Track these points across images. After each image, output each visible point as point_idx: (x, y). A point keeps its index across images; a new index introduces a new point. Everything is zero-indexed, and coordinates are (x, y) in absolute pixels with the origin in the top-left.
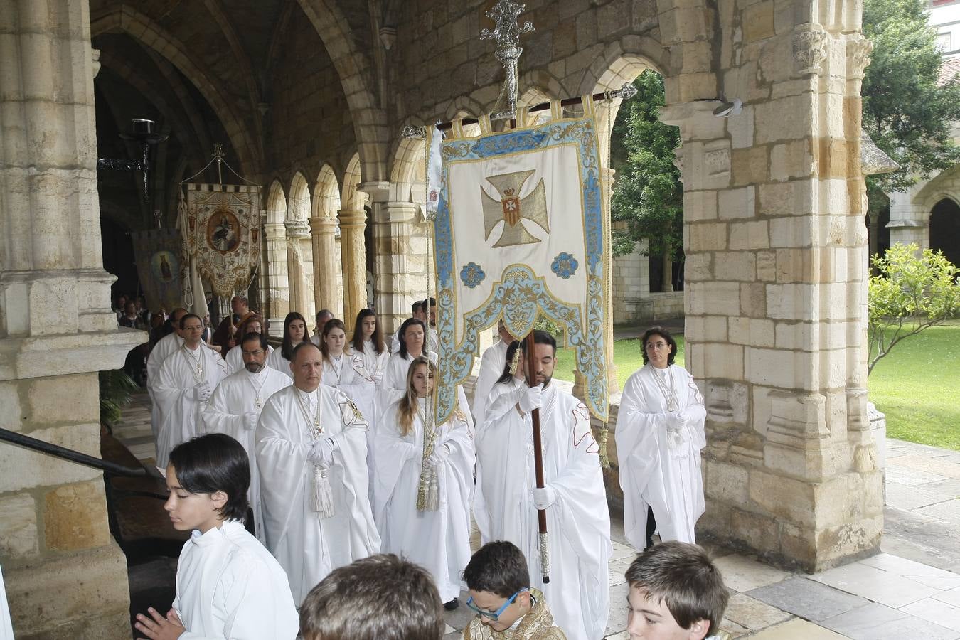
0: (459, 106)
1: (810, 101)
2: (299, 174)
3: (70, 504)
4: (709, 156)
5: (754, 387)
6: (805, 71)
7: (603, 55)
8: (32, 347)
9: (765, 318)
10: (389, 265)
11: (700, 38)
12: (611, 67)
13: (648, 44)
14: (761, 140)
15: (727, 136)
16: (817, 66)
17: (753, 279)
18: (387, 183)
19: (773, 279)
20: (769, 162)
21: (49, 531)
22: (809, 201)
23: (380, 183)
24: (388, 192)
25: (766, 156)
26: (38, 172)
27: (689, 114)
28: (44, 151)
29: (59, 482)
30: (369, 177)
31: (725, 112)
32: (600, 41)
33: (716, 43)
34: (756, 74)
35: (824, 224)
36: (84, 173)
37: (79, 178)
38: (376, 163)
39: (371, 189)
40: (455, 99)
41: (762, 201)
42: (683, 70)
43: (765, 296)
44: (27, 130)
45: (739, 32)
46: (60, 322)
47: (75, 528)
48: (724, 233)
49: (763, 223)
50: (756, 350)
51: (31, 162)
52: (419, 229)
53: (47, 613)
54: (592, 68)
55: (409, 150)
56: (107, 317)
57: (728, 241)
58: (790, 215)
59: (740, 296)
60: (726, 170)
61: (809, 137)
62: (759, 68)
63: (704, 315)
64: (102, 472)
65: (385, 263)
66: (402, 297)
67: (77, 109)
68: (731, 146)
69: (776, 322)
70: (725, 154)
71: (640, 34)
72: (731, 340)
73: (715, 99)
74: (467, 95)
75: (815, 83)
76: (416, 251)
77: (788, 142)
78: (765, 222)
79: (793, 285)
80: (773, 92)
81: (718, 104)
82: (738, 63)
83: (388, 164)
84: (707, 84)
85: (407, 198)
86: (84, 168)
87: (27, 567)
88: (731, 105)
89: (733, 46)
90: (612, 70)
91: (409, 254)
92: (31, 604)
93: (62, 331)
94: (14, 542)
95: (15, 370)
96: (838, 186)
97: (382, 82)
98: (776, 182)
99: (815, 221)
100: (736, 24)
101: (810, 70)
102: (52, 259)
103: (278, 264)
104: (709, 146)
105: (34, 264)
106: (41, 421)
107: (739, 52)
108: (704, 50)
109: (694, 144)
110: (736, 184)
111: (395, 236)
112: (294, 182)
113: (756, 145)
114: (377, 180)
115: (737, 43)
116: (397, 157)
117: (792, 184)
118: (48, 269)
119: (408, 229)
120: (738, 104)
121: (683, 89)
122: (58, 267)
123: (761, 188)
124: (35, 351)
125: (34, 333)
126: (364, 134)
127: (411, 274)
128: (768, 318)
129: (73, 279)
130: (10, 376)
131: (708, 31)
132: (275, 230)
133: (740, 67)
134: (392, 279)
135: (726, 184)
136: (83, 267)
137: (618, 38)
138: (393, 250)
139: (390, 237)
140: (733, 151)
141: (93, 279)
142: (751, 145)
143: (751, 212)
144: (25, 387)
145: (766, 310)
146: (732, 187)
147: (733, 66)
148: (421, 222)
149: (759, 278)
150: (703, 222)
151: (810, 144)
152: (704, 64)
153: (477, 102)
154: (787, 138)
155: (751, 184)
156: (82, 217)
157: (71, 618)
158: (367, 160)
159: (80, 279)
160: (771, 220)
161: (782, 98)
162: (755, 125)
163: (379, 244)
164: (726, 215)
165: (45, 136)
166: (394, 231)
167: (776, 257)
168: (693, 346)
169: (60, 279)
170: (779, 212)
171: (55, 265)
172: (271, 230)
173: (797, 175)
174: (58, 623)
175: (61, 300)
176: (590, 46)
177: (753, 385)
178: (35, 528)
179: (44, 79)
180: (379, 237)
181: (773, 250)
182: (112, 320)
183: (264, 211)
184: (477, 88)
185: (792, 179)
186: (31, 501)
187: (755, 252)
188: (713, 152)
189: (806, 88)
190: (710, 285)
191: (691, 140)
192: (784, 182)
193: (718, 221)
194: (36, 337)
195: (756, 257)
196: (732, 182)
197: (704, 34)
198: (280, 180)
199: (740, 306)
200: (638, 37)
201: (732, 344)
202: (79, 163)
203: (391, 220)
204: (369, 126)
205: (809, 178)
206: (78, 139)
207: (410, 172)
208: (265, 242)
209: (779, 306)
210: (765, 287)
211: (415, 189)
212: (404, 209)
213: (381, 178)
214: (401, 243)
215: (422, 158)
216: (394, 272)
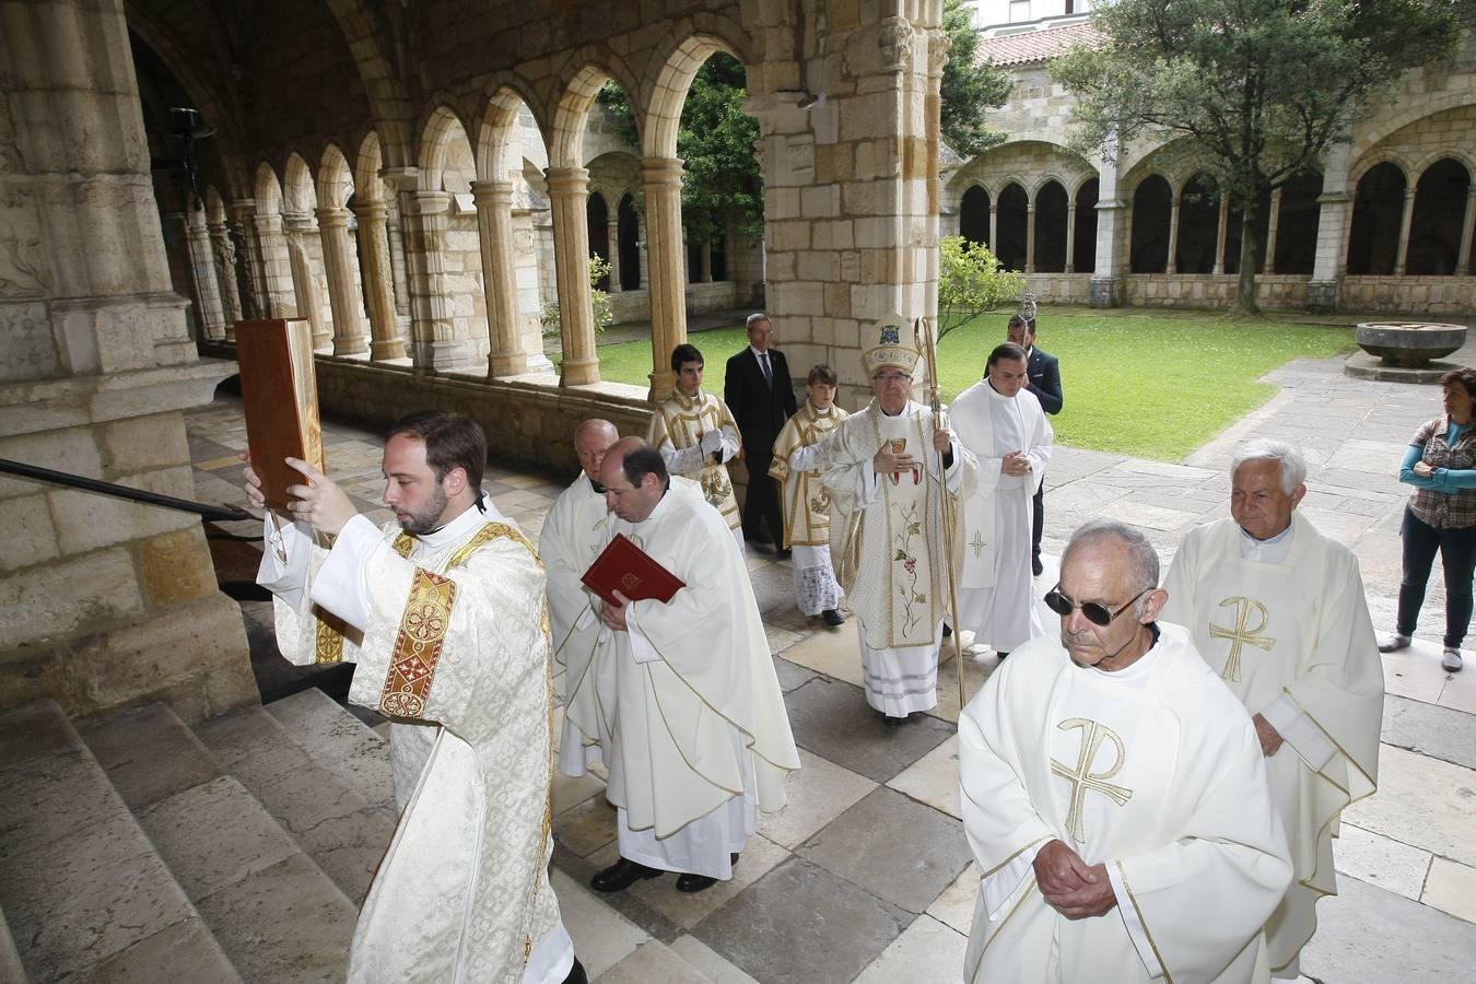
0: (501, 82)
1: (896, 97)
2: (295, 155)
3: (169, 555)
4: (792, 151)
6: (891, 68)
7: (671, 32)
8: (109, 386)
9: (850, 318)
10: (422, 264)
11: (783, 23)
12: (682, 47)
13: (724, 24)
14: (846, 136)
15: (810, 131)
16: (903, 63)
17: (838, 279)
18: (415, 169)
19: (858, 280)
20: (854, 161)
21: (151, 585)
22: (894, 202)
23: (406, 168)
24: (416, 179)
25: (851, 154)
26: (84, 179)
27: (772, 106)
28: (87, 152)
29: (155, 532)
30: (392, 162)
31: (810, 106)
32: (668, 17)
33: (799, 29)
34: (841, 66)
35: (907, 224)
36: (138, 179)
37: (133, 185)
38: (399, 145)
39: (396, 176)
40: (495, 72)
41: (846, 200)
42: (767, 58)
43: (850, 296)
44: (62, 126)
45: (822, 19)
46: (136, 355)
47: (179, 580)
48: (807, 232)
49: (849, 222)
50: (842, 350)
51: (72, 166)
52: (454, 222)
53: (163, 669)
54: (660, 46)
55: (439, 130)
56: (187, 347)
57: (811, 240)
58: (875, 216)
59: (823, 297)
60: (810, 167)
61: (895, 137)
62: (844, 60)
63: (788, 316)
64: (199, 517)
66: (442, 300)
67: (119, 99)
68: (814, 141)
69: (860, 322)
70: (809, 149)
71: (714, 12)
72: (815, 340)
73: (799, 91)
74: (511, 68)
75: (900, 80)
76: (454, 248)
77: (873, 140)
79: (877, 286)
80: (859, 87)
81: (801, 96)
82: (821, 51)
83: (413, 147)
84: (789, 75)
85: (439, 187)
86: (136, 173)
87: (134, 625)
88: (815, 98)
89: (816, 34)
90: (682, 51)
91: (445, 251)
92: (145, 662)
93: (139, 365)
94: (113, 601)
95: (89, 412)
96: (919, 186)
97: (399, 46)
98: (861, 181)
99: (899, 220)
100: (820, 10)
101: (896, 66)
102: (115, 283)
103: (276, 263)
104: (791, 141)
105: (92, 290)
106: (125, 468)
107: (822, 41)
108: (787, 36)
109: (777, 138)
110: (819, 182)
111: (428, 231)
112: (290, 164)
113: (840, 141)
114: (402, 165)
115: (821, 31)
116: (424, 137)
117: (878, 184)
118: (112, 295)
119: (442, 223)
120: (822, 97)
121: (766, 78)
122: (123, 292)
123: (845, 186)
124: (112, 391)
125: (106, 369)
126: (383, 110)
127: (449, 273)
128: (853, 319)
129: (142, 305)
130: (85, 420)
131: (790, 16)
132: (268, 223)
133: (824, 57)
134: (427, 279)
135: (810, 182)
136: (152, 290)
137: (689, 14)
138: (427, 247)
139: (422, 231)
140: (817, 147)
141: (166, 304)
142: (836, 141)
143: (836, 212)
144: (100, 430)
145: (850, 310)
146: (815, 185)
147: (816, 55)
148: (457, 213)
149: (843, 279)
150: (786, 220)
151: (896, 144)
152: (786, 51)
153: (522, 77)
154: (872, 136)
155: (835, 182)
156: (143, 233)
157: (190, 672)
158: (388, 139)
159: (152, 305)
160: (856, 220)
161: (868, 93)
162: (840, 119)
163: (410, 239)
164: (808, 213)
165: (86, 133)
166: (427, 225)
167: (860, 258)
169: (129, 307)
170: (863, 212)
171: (119, 290)
172: (263, 222)
173: (882, 175)
174: (177, 679)
175: (133, 331)
176: (657, 22)
178: (135, 583)
179: (76, 63)
180: (409, 233)
181: (858, 250)
182: (192, 351)
183: (251, 200)
184: (521, 61)
185: (877, 179)
186: (127, 555)
187: (840, 252)
188: (795, 146)
189: (891, 85)
190: (793, 285)
191: (773, 134)
192: (869, 182)
193: (801, 219)
194: (112, 375)
195: (840, 257)
196: (816, 179)
197: (787, 18)
198: (269, 162)
199: (824, 306)
200: (712, 15)
201: (817, 344)
202: (130, 166)
203: (422, 212)
204: (387, 100)
205: (894, 178)
206: (125, 138)
207: (441, 156)
208: (257, 237)
209: (864, 307)
210: (849, 287)
211: (449, 175)
212: (436, 200)
213: (406, 162)
214: (435, 238)
215: (454, 140)
216: (429, 272)
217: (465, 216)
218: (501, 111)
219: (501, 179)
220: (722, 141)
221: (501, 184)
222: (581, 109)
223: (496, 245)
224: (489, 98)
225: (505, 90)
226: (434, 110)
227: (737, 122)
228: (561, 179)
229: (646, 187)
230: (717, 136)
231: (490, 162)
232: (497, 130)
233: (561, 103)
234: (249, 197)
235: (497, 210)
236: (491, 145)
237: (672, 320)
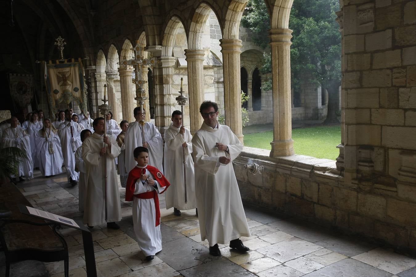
2: (112, 45)
4: (360, 13)
5: (389, 149)
9: (398, 108)
10: (162, 90)
17: (390, 85)
18: (161, 46)
19: (404, 85)
20: (403, 13)
23: (157, 46)
24: (161, 50)
25: (401, 10)
30: (151, 43)
38: (154, 36)
39: (152, 50)
41: (397, 38)
43: (398, 95)
48: (369, 59)
49: (398, 51)
50: (391, 127)
52: (177, 71)
55: (172, 28)
57: (371, 64)
59: (379, 96)
60: (371, 22)
63: (355, 108)
65: (160, 89)
66: (169, 107)
68: (375, 7)
69: (406, 110)
70: (371, 11)
72: (373, 122)
76: (176, 83)
78: (399, 51)
83: (160, 36)
85: (171, 55)
91: (172, 84)
98: (408, 25)
104: (360, 8)
110: (378, 29)
111: (165, 75)
112: (110, 50)
113: (393, 4)
114: (155, 44)
116: (165, 32)
119: (171, 71)
123: (396, 30)
127: (173, 95)
128: (400, 108)
132: (101, 76)
134: (163, 98)
135: (371, 30)
138: (164, 82)
139: (162, 75)
140: (375, 10)
142: (390, 4)
143: (389, 44)
145: (398, 103)
146: (375, 31)
148: (179, 67)
149: (394, 85)
150: (355, 53)
155: (389, 28)
158: (149, 34)
160: (403, 49)
163: (156, 79)
166: (164, 72)
167: (406, 71)
168: (349, 126)
170: (408, 44)
172: (99, 76)
177: (388, 148)
180: (156, 75)
181: (404, 67)
183: (95, 66)
187: (391, 69)
188: (363, 11)
190: (360, 90)
191: (349, 4)
193: (365, 52)
195: (392, 72)
196: (375, 28)
198: (102, 50)
199: (380, 102)
201: (374, 125)
203: (163, 66)
204: (150, 16)
207: (173, 40)
208: (96, 82)
209: (408, 100)
210: (398, 90)
211: (175, 49)
212: (169, 60)
213: (157, 43)
214: (168, 78)
215: (179, 33)
216: (164, 93)
217: (182, 69)
218: (201, 15)
219: (199, 48)
220: (302, 41)
221: (199, 50)
222: (239, 10)
223: (196, 80)
224: (195, 10)
225: (203, 5)
226: (171, 19)
227: (308, 32)
228: (228, 45)
229: (272, 43)
230: (299, 39)
231: (195, 40)
232: (198, 25)
233: (229, 7)
234: (93, 65)
235: (197, 63)
236: (195, 32)
237: (284, 114)
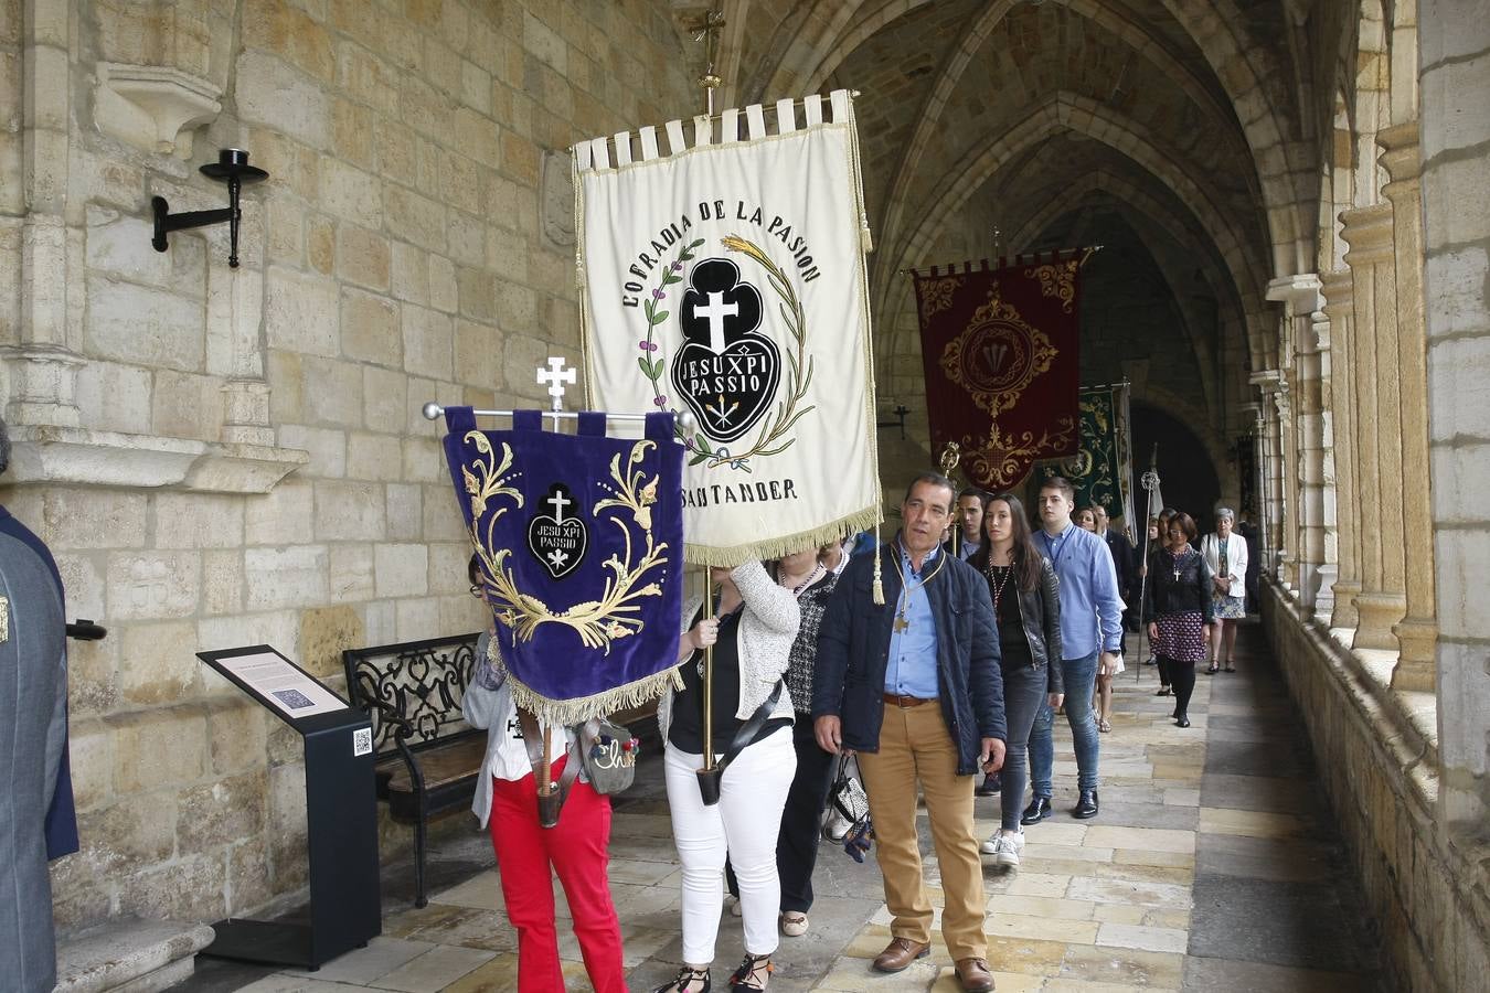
38: (1293, 242)
65: (1315, 425)
126: (1270, 192)
138: (1324, 402)
183: (1275, 372)
203: (1321, 345)
204: (1279, 177)
213: (1301, 266)
224: (1328, 123)
234: (1272, 369)
